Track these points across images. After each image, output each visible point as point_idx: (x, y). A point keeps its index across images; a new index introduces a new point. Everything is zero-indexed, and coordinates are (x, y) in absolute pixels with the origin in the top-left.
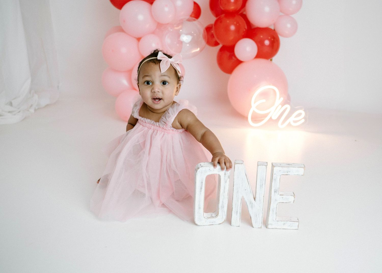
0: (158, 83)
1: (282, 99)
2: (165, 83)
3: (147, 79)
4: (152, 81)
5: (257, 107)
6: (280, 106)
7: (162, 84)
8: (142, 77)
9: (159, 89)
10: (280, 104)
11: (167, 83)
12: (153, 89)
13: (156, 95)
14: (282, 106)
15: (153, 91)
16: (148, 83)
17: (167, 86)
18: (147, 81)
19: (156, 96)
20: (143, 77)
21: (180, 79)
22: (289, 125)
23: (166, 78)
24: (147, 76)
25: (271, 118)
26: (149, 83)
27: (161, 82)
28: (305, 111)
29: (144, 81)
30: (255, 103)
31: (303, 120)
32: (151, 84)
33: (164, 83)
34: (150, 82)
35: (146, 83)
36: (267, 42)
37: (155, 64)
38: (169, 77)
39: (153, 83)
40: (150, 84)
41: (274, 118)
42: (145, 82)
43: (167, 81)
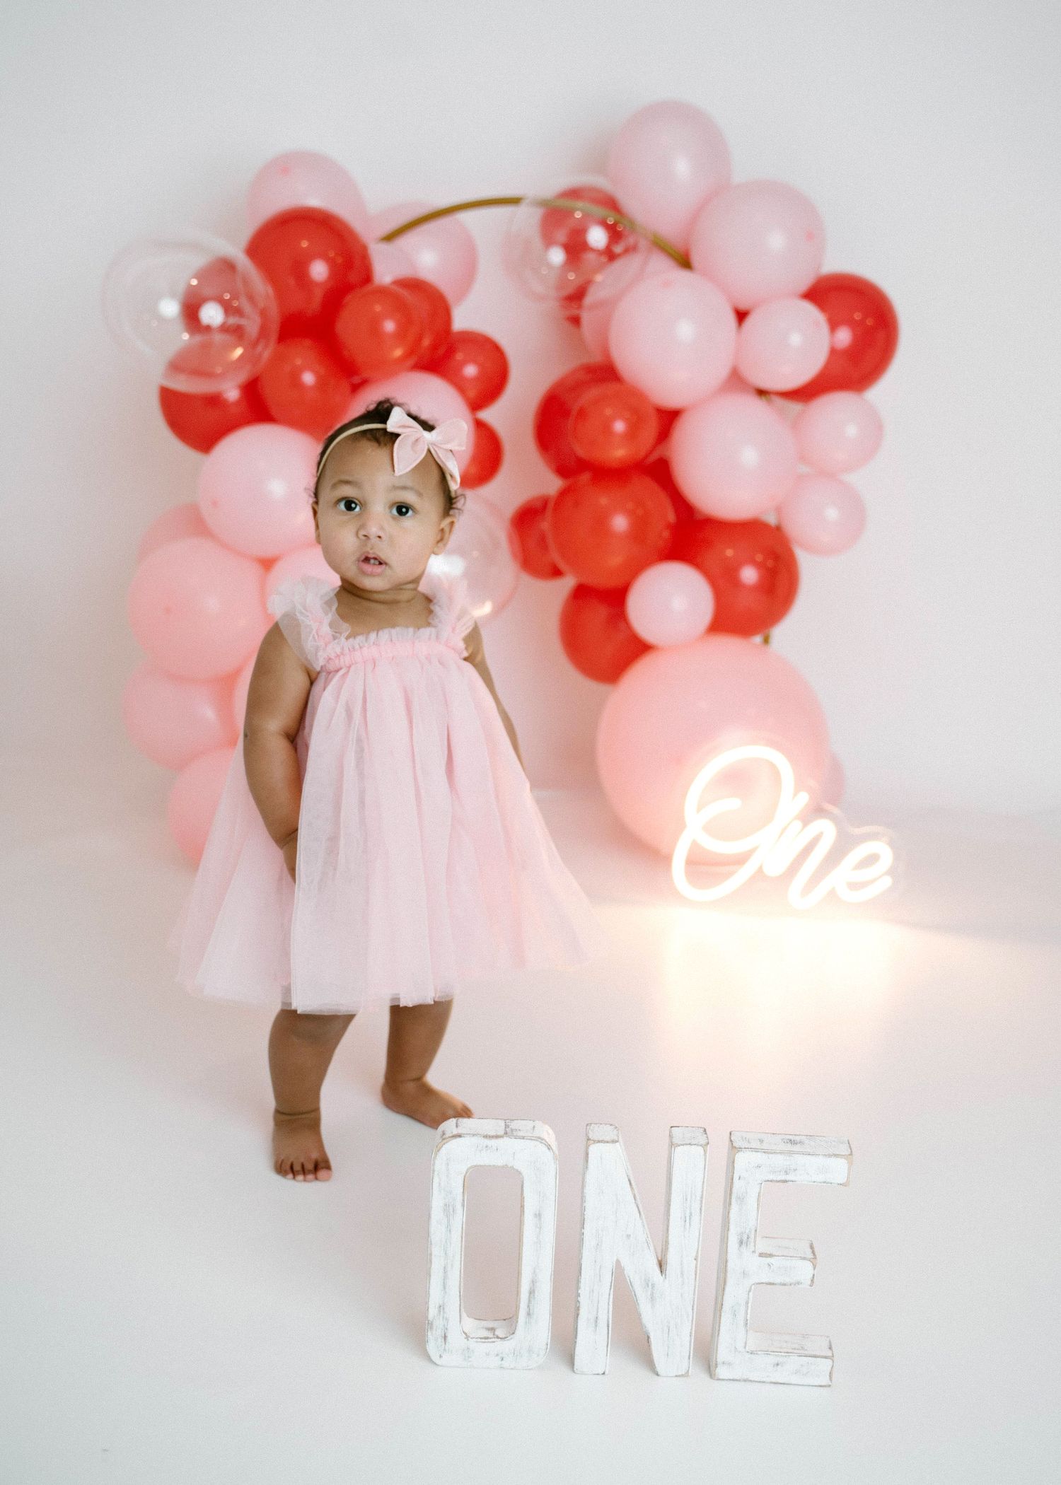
0: (379, 509)
1: (804, 798)
2: (404, 510)
3: (348, 491)
4: (362, 501)
5: (709, 829)
6: (799, 824)
7: (395, 511)
8: (330, 485)
9: (382, 528)
10: (797, 818)
11: (410, 512)
12: (363, 526)
13: (371, 549)
14: (804, 825)
15: (362, 532)
16: (349, 504)
17: (408, 521)
18: (345, 498)
19: (371, 552)
20: (334, 486)
21: (454, 501)
22: (832, 894)
23: (409, 497)
24: (347, 482)
25: (760, 870)
26: (353, 505)
27: (391, 507)
28: (891, 844)
29: (335, 499)
30: (699, 810)
31: (887, 882)
32: (358, 509)
33: (402, 509)
34: (356, 504)
35: (342, 506)
36: (749, 575)
37: (376, 444)
38: (420, 494)
39: (364, 507)
40: (355, 508)
41: (775, 868)
42: (339, 500)
43: (411, 505)
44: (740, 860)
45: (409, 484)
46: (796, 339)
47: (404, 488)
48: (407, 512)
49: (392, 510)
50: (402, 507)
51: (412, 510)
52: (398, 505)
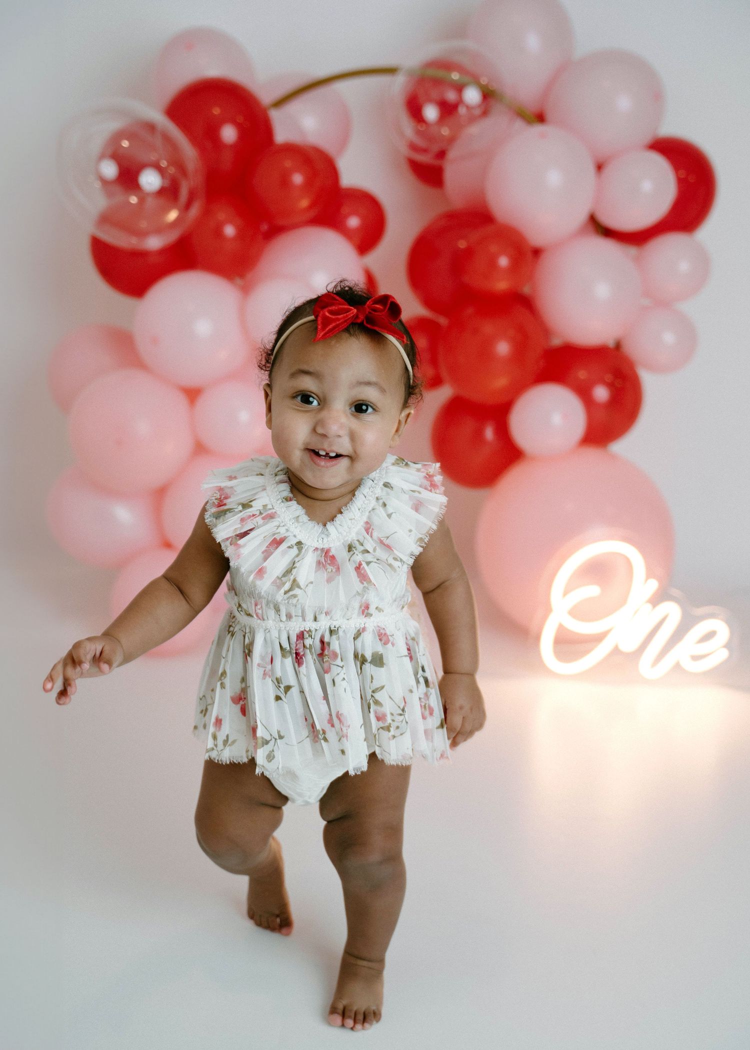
0: (340, 407)
2: (364, 408)
3: (308, 383)
4: (320, 396)
7: (353, 409)
8: (288, 373)
9: (340, 425)
11: (370, 410)
12: (320, 423)
13: (330, 446)
15: (319, 430)
16: (306, 398)
17: (369, 417)
18: (302, 391)
20: (290, 378)
23: (370, 394)
24: (306, 373)
26: (309, 401)
27: (351, 405)
28: (727, 621)
29: (291, 393)
32: (315, 403)
33: (361, 407)
34: (313, 397)
35: (299, 398)
36: (601, 393)
38: (383, 391)
39: (323, 402)
40: (312, 402)
42: (295, 394)
43: (371, 403)
44: (598, 639)
45: (373, 379)
46: (647, 186)
47: (368, 383)
48: (367, 410)
49: (350, 408)
50: (362, 405)
51: (371, 407)
52: (357, 403)
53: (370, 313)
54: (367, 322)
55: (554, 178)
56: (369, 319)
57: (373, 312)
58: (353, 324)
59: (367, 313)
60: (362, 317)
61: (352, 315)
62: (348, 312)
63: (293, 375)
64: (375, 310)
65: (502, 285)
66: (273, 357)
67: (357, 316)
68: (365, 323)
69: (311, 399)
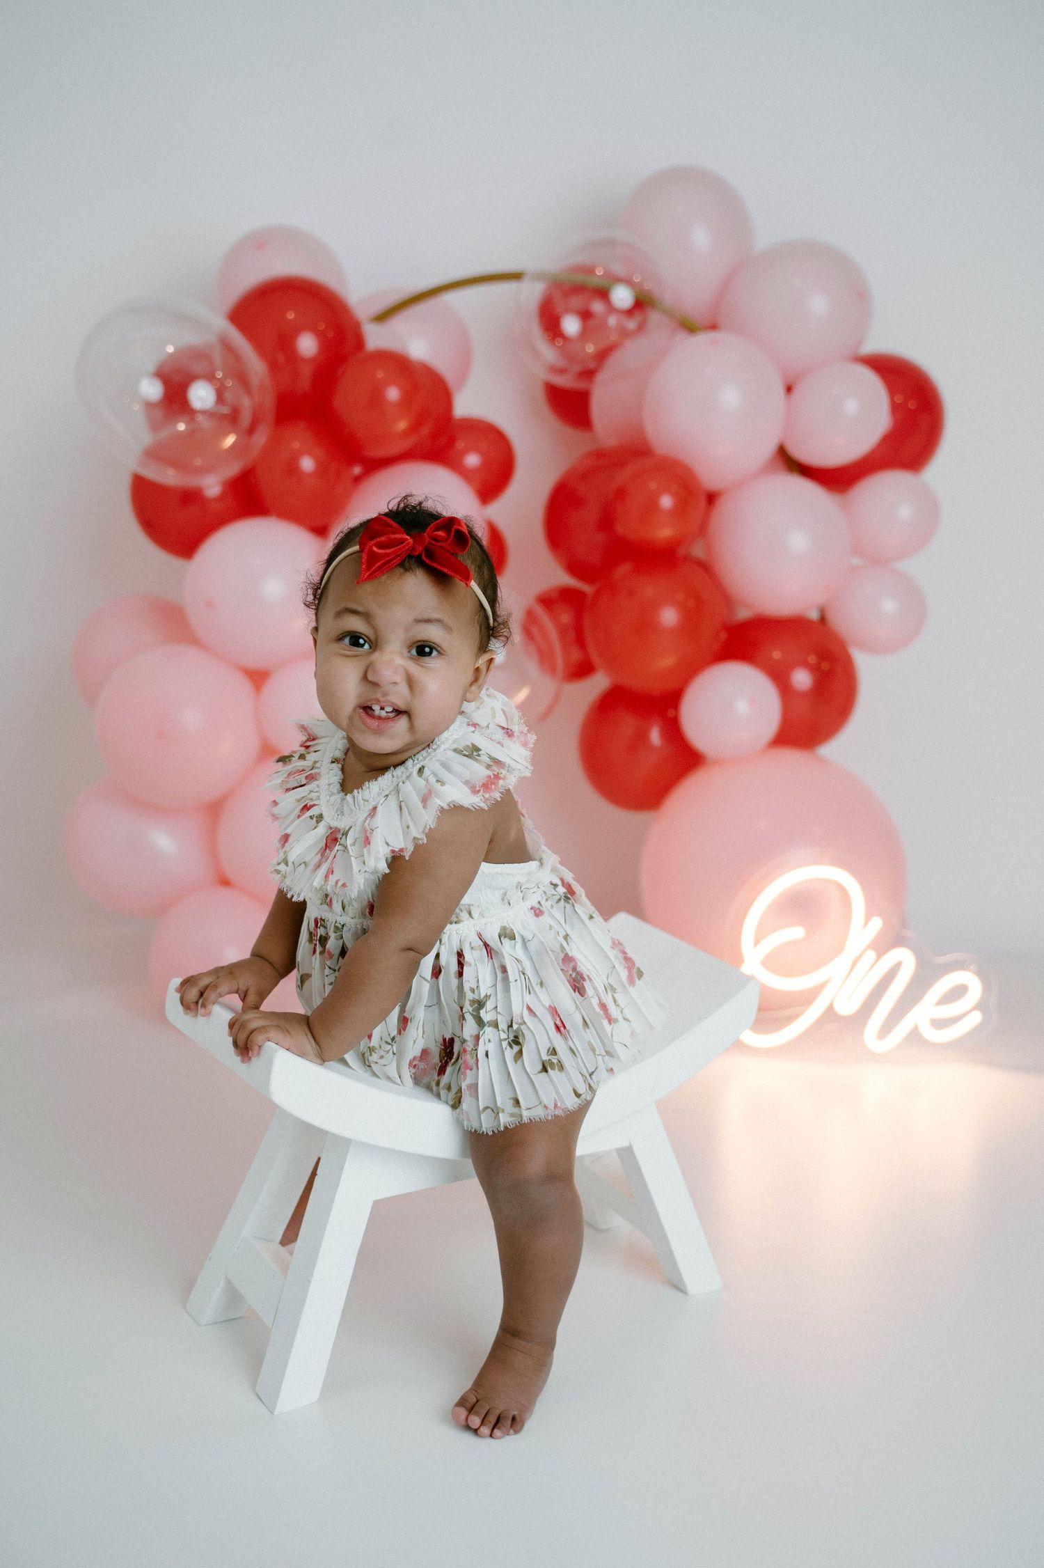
0: (395, 648)
1: (877, 923)
2: (428, 650)
3: (356, 624)
4: (372, 638)
5: (770, 963)
6: (871, 955)
7: (414, 652)
8: (332, 615)
9: (397, 671)
10: (870, 946)
11: (435, 653)
12: (372, 668)
13: (384, 696)
14: (880, 955)
15: (370, 677)
16: (355, 639)
17: (434, 662)
18: (351, 632)
19: (382, 699)
20: (337, 618)
21: (493, 632)
22: (914, 1035)
23: (433, 633)
24: (354, 613)
25: (830, 1012)
27: (410, 647)
28: (980, 974)
29: (339, 633)
30: (757, 942)
31: (976, 1018)
32: (367, 646)
33: (423, 650)
34: (365, 641)
35: (347, 640)
36: (802, 679)
38: (448, 628)
39: (376, 645)
40: (363, 645)
41: (847, 1008)
42: (343, 635)
43: (433, 643)
45: (435, 615)
46: (852, 406)
47: (428, 621)
48: (430, 653)
49: (409, 652)
50: (424, 646)
51: (437, 651)
52: (420, 644)
53: (430, 543)
54: (427, 556)
55: (731, 397)
56: (429, 552)
57: (434, 543)
58: (410, 557)
59: (427, 543)
60: (420, 549)
61: (407, 547)
62: (402, 543)
63: (339, 614)
64: (437, 539)
65: (664, 533)
66: (319, 591)
67: (414, 548)
68: (423, 557)
69: (361, 641)
